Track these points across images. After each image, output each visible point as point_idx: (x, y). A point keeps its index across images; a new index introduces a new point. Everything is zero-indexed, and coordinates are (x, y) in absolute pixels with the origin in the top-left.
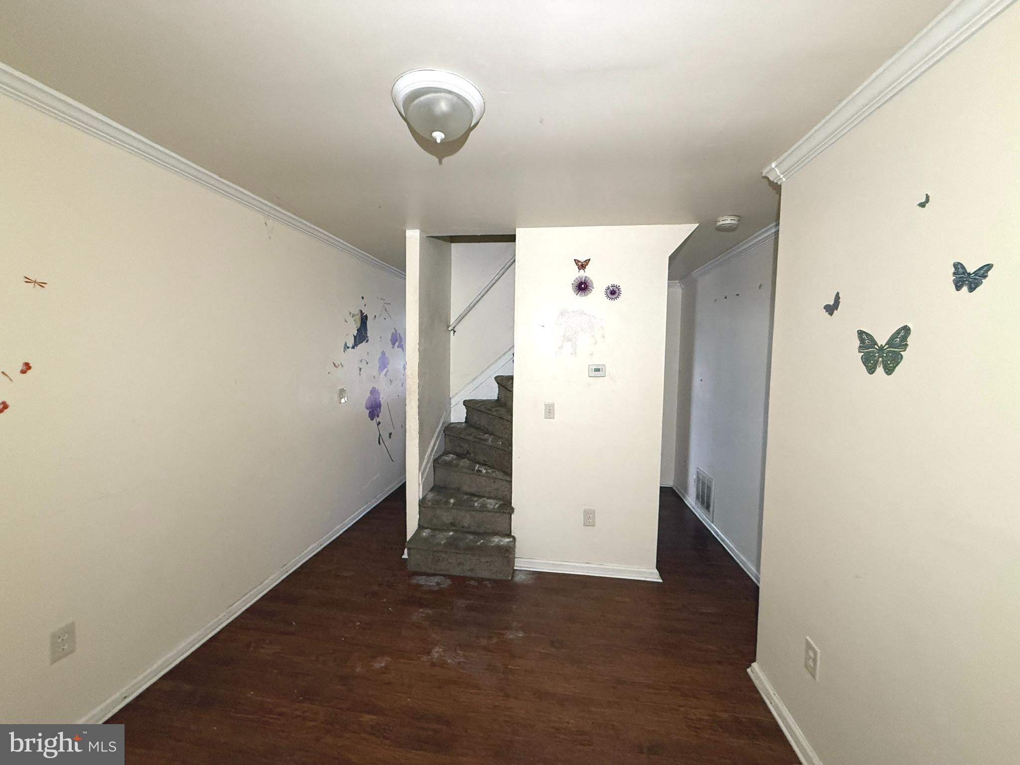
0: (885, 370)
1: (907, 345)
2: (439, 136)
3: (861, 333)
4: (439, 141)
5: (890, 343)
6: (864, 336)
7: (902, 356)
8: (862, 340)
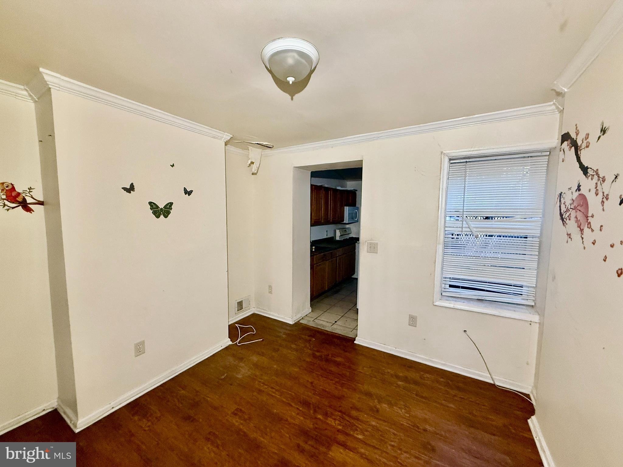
0: (164, 216)
1: (172, 208)
2: (291, 80)
3: (150, 203)
4: (291, 83)
5: (165, 207)
6: (152, 204)
7: (170, 212)
8: (151, 206)
